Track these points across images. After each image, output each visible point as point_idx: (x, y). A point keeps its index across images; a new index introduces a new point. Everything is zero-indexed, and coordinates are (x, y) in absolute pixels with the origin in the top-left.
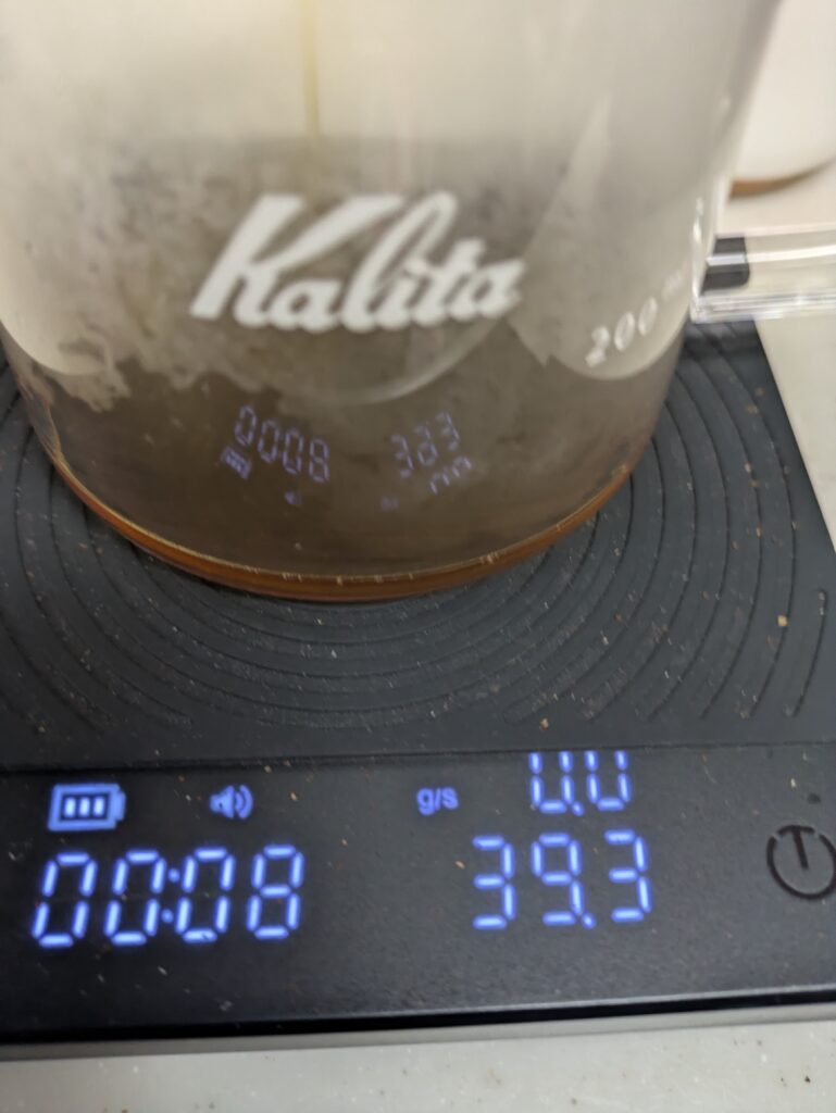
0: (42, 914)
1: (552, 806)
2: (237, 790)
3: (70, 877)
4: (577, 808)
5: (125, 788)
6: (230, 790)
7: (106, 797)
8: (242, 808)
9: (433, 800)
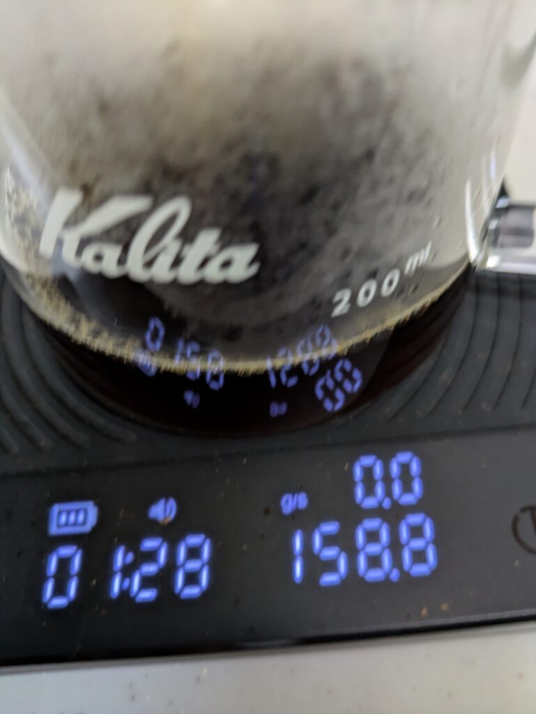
0: (50, 586)
1: (370, 503)
2: (167, 502)
3: (64, 563)
4: (387, 504)
5: (97, 503)
6: (162, 502)
7: (86, 512)
8: (170, 512)
9: (292, 503)
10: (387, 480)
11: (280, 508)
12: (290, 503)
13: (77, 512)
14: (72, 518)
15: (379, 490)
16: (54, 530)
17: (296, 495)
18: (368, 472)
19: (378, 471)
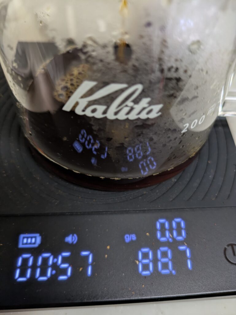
0: (18, 272)
1: (163, 239)
2: (73, 235)
3: (25, 261)
4: (170, 240)
5: (41, 235)
6: (71, 235)
7: (35, 237)
8: (75, 240)
9: (129, 238)
10: (171, 230)
11: (124, 240)
12: (128, 238)
13: (32, 238)
14: (29, 240)
15: (167, 234)
16: (21, 246)
17: (131, 235)
18: (162, 225)
19: (167, 225)
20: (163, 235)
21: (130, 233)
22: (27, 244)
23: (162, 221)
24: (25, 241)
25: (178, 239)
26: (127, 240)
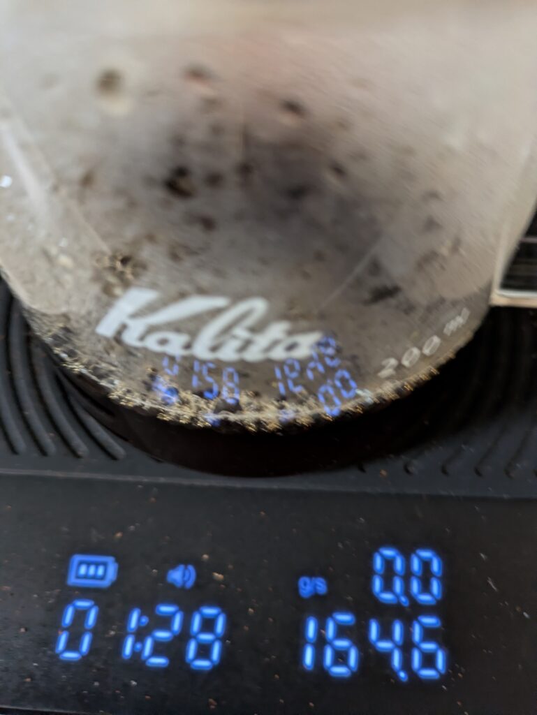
0: (63, 638)
1: (387, 597)
2: (186, 568)
3: (81, 615)
4: (403, 599)
5: (118, 560)
6: (181, 567)
7: (106, 565)
8: (189, 579)
9: (311, 586)
10: (407, 576)
11: (296, 589)
12: (308, 586)
14: (92, 570)
15: (398, 585)
17: (313, 579)
18: (389, 563)
19: (399, 565)
20: (388, 586)
21: (312, 574)
22: (86, 577)
23: (389, 552)
24: (83, 570)
25: (421, 601)
26: (304, 589)
